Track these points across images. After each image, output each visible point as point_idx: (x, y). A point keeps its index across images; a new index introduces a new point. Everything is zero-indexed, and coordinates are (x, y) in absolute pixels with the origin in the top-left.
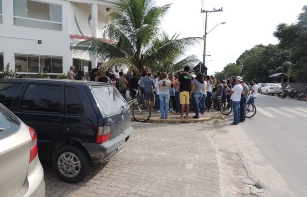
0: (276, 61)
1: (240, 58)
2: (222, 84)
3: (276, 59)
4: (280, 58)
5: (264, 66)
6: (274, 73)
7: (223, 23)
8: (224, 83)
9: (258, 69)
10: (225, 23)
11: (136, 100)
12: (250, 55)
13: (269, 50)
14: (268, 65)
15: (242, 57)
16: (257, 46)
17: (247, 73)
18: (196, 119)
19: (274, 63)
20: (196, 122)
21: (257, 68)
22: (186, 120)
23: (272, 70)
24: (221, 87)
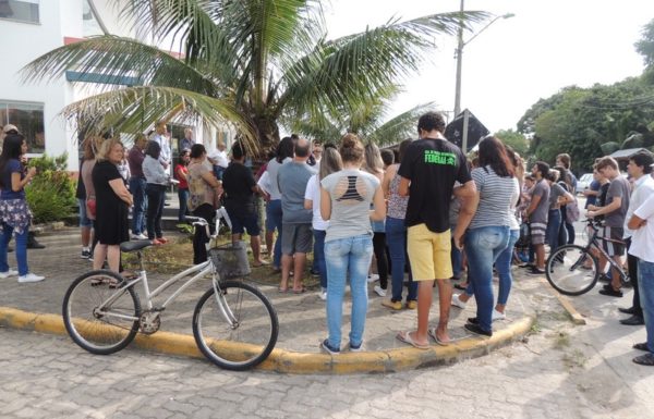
0: (621, 120)
1: (525, 118)
2: (545, 182)
3: (620, 117)
4: (630, 112)
5: (592, 133)
6: (616, 149)
7: (506, 17)
8: (551, 178)
9: (574, 141)
10: (513, 15)
11: (208, 267)
12: (553, 109)
13: (600, 96)
14: (600, 129)
15: (532, 114)
16: (565, 89)
17: (547, 149)
18: (483, 341)
19: (617, 125)
20: (483, 352)
21: (573, 138)
22: (439, 351)
23: (612, 143)
24: (545, 192)
